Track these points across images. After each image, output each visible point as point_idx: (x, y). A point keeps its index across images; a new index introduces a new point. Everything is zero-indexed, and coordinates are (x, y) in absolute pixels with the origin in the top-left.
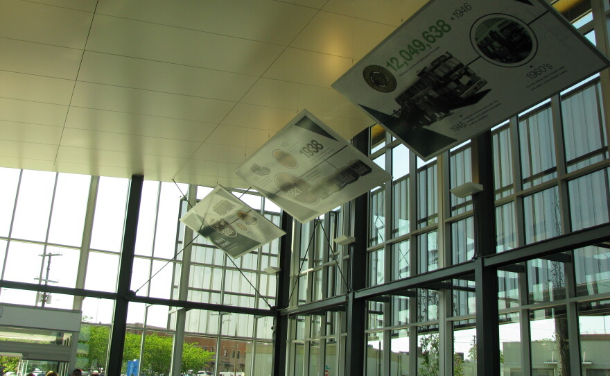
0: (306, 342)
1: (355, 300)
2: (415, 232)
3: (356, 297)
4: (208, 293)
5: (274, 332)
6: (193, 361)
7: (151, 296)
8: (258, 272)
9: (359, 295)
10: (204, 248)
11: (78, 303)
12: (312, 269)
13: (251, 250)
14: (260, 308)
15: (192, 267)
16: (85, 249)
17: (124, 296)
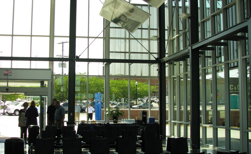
0: (177, 76)
1: (192, 50)
2: (226, 6)
3: (193, 48)
4: (124, 54)
5: (159, 72)
6: (145, 91)
7: (89, 58)
8: (149, 40)
9: (194, 47)
10: (114, 29)
11: (52, 65)
12: (177, 35)
13: (137, 28)
14: (151, 59)
15: (111, 40)
16: (52, 36)
17: (73, 59)
